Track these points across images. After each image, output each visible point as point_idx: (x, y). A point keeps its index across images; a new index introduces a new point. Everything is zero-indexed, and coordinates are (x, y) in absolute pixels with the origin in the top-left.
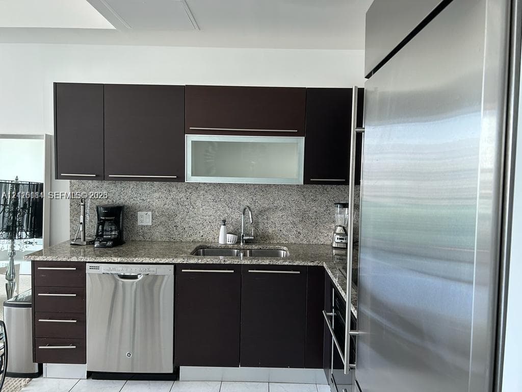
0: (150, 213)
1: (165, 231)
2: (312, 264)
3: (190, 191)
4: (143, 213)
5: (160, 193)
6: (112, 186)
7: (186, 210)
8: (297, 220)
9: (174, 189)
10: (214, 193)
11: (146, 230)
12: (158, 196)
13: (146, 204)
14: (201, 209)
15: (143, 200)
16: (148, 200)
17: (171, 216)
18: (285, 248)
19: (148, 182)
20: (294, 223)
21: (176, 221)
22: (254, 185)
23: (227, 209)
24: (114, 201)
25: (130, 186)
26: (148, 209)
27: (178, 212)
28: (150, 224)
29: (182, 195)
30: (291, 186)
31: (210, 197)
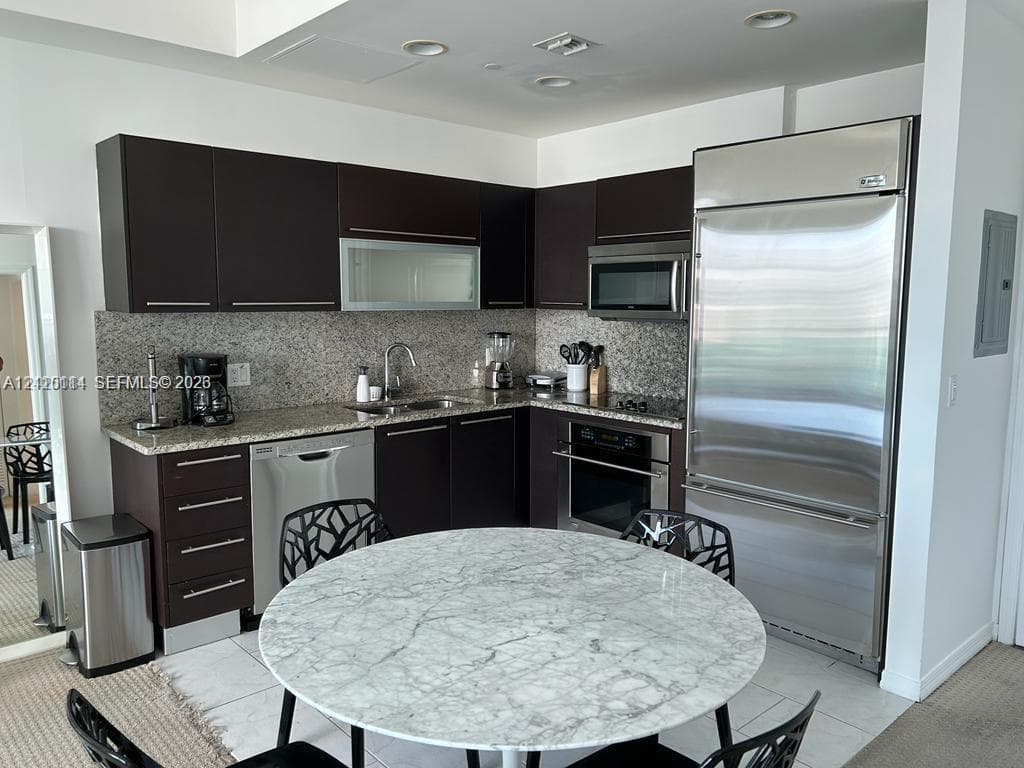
0: (247, 365)
1: (272, 392)
2: (519, 405)
3: (306, 325)
4: (237, 366)
5: (261, 331)
6: (180, 323)
7: (302, 356)
8: (444, 359)
9: (283, 323)
10: (340, 326)
11: (241, 394)
12: (258, 335)
13: (238, 350)
14: (324, 353)
15: (235, 344)
16: (243, 344)
17: (280, 370)
18: (447, 397)
19: (242, 313)
20: (442, 365)
21: (288, 374)
22: (394, 312)
23: (360, 350)
24: (185, 348)
25: (211, 322)
26: (242, 358)
27: (291, 360)
28: (248, 383)
29: (295, 332)
30: (436, 312)
31: (336, 333)
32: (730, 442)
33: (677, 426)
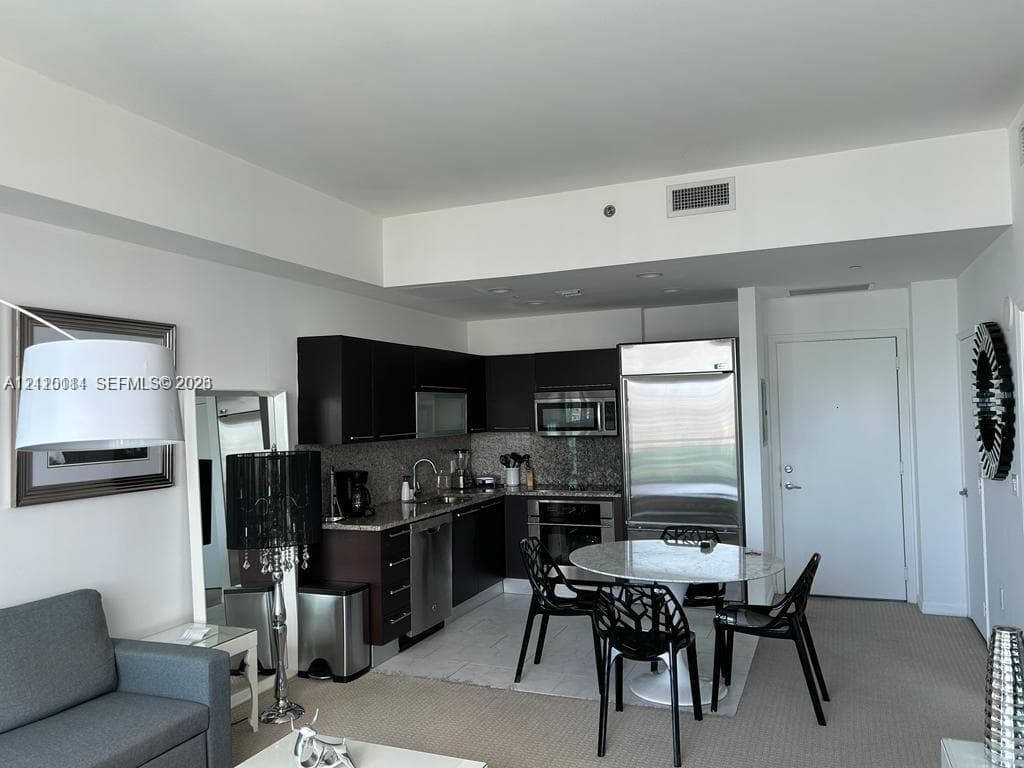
31: (390, 454)
32: (655, 509)
33: (617, 496)
